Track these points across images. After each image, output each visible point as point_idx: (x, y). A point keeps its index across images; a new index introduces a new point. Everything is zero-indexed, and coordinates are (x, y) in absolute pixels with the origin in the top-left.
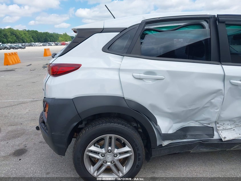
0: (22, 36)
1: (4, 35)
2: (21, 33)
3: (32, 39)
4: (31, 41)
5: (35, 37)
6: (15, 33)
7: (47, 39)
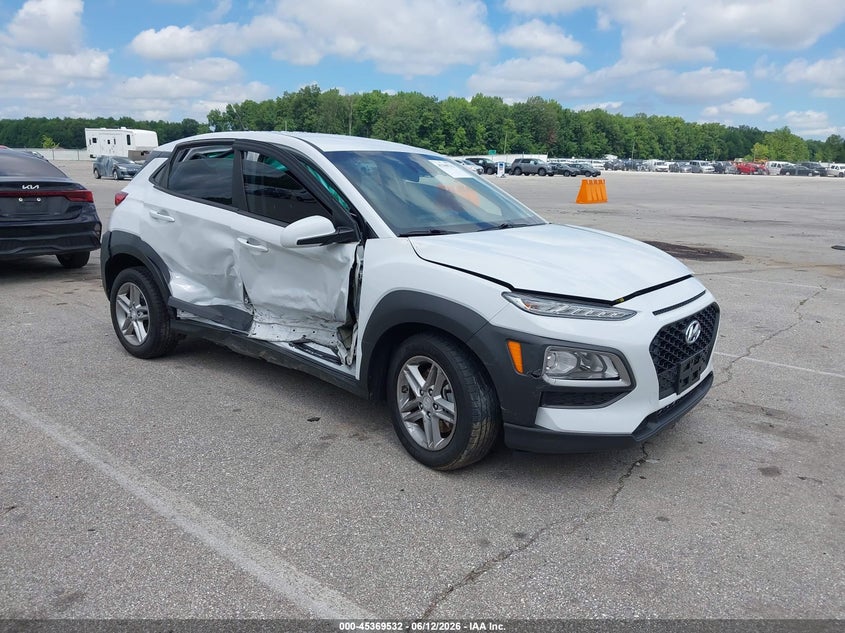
0: (626, 137)
1: (575, 132)
2: (627, 126)
3: (657, 146)
4: (652, 153)
5: (670, 139)
6: (607, 126)
7: (708, 148)
